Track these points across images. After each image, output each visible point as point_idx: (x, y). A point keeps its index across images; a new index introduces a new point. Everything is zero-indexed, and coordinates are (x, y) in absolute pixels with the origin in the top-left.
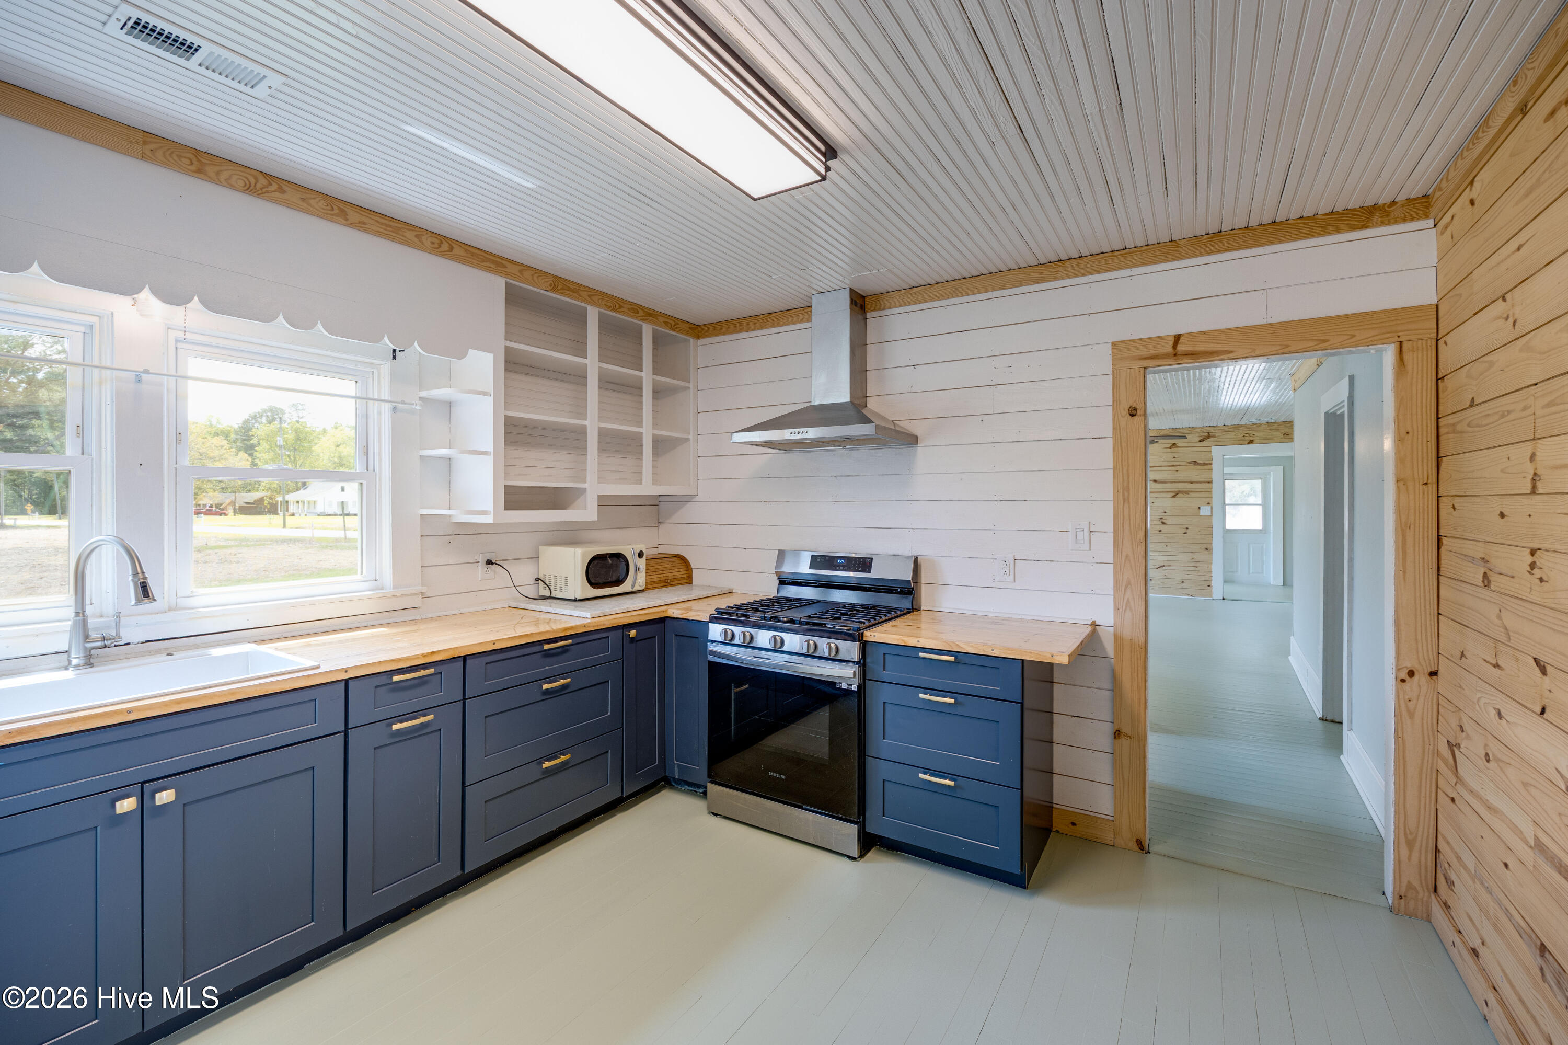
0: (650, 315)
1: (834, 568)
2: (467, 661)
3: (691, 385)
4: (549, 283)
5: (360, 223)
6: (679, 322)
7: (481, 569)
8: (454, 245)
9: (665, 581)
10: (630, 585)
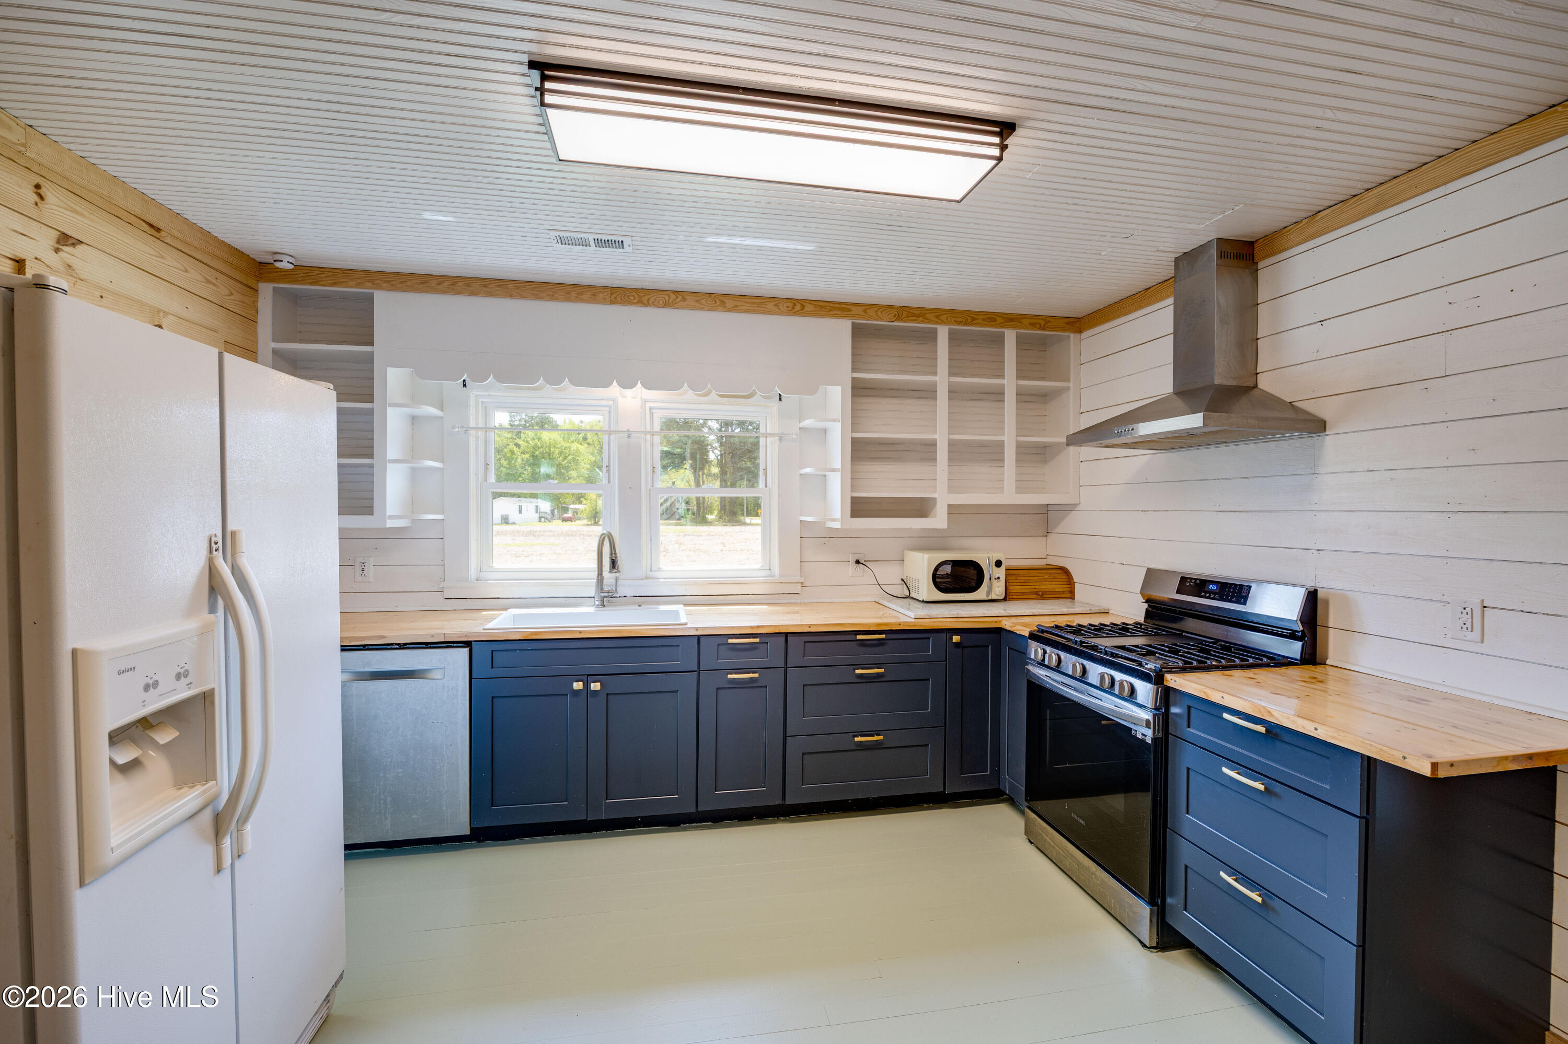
0: (1011, 320)
1: (1203, 594)
2: (789, 638)
3: (1071, 385)
4: (893, 314)
5: (734, 307)
6: (1051, 320)
7: (852, 566)
8: (805, 304)
9: (1037, 593)
10: (985, 593)
